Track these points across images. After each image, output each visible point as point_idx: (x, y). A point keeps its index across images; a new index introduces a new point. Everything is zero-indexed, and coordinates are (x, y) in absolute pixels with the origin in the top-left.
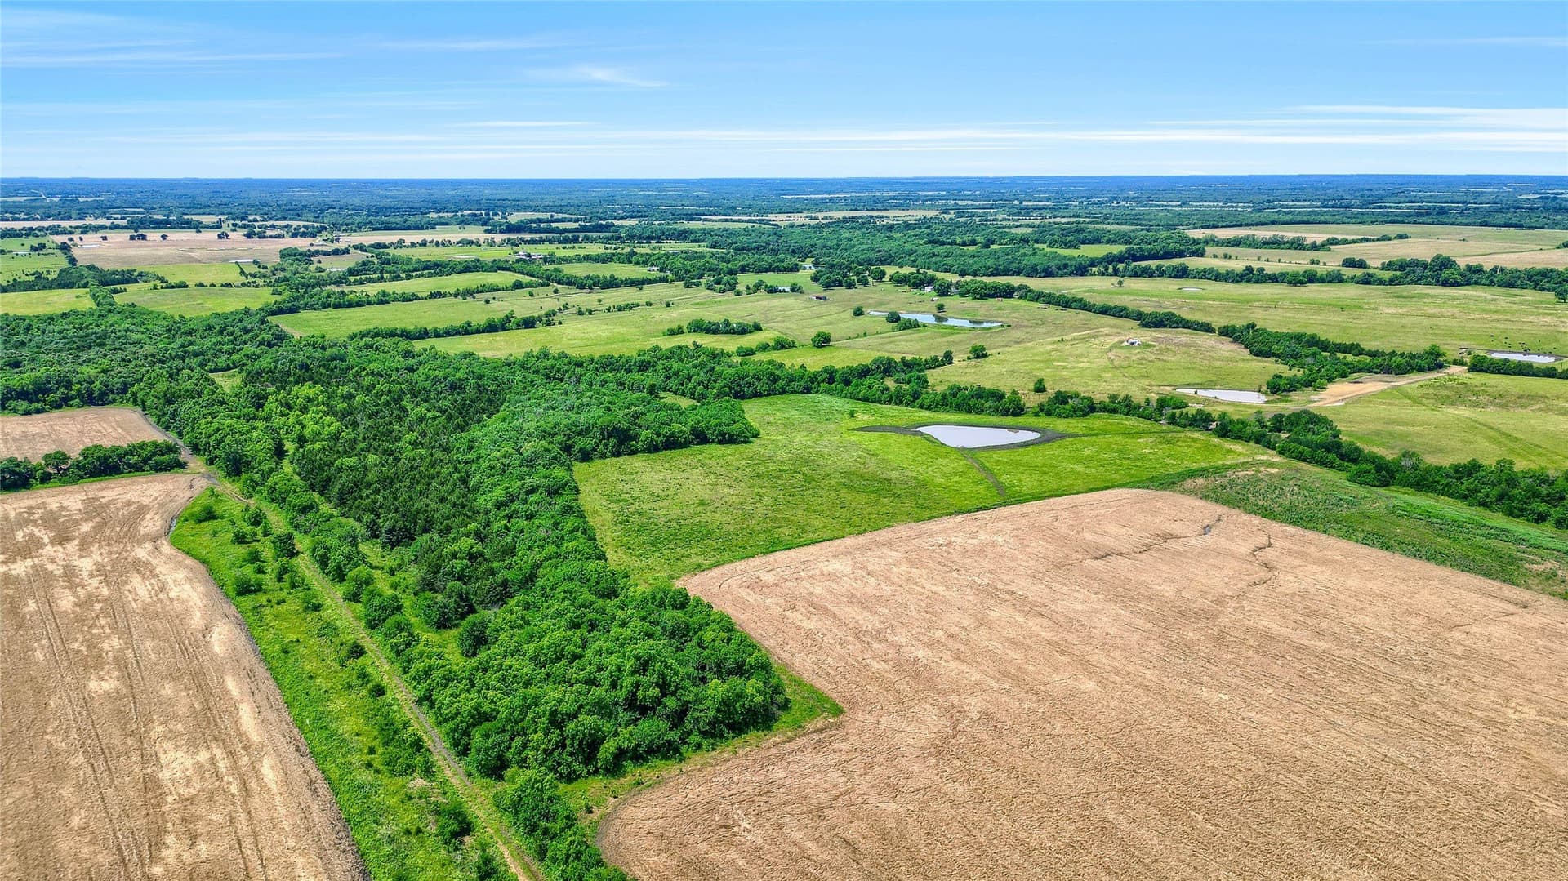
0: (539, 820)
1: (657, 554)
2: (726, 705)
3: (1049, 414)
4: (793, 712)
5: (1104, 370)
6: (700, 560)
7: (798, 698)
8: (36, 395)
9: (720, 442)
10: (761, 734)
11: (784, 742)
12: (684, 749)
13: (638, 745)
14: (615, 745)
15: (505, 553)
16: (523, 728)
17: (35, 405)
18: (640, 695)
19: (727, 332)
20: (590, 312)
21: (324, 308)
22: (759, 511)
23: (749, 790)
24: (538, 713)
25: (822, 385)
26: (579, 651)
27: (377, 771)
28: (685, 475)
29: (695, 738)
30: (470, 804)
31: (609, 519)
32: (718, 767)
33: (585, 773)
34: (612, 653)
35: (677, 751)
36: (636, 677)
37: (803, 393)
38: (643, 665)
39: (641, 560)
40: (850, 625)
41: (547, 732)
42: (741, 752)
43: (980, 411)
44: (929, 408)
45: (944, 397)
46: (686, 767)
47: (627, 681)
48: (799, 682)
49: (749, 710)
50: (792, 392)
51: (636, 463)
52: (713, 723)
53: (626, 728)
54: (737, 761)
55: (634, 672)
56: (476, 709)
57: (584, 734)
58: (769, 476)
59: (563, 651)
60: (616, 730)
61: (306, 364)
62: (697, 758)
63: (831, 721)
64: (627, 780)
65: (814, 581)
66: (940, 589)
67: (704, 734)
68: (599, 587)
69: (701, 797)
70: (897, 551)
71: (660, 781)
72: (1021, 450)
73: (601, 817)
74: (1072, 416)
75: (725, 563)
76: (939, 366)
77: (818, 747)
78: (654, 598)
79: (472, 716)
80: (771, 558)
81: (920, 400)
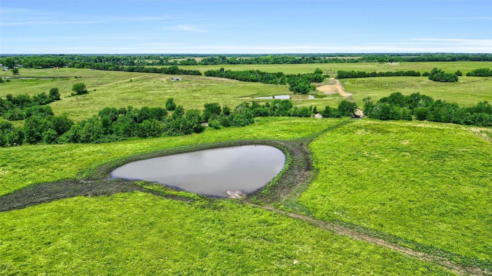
81: (70, 133)
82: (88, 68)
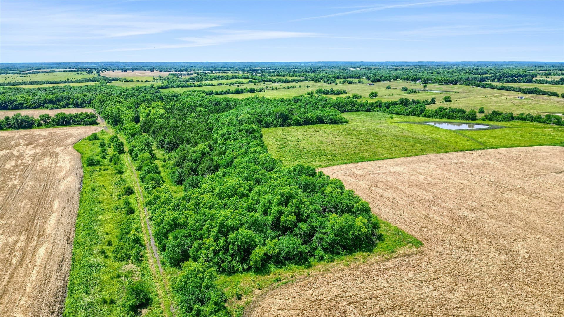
0: (194, 303)
1: (298, 160)
2: (341, 232)
3: (490, 120)
4: (386, 242)
5: (511, 106)
6: (321, 163)
7: (388, 234)
8: (56, 102)
9: (330, 123)
10: (366, 254)
11: (383, 261)
12: (311, 259)
13: (279, 253)
14: (263, 251)
15: (220, 154)
16: (201, 234)
17: (55, 106)
18: (282, 219)
19: (332, 94)
20: (277, 89)
21: (178, 87)
22: (351, 146)
23: (361, 294)
24: (211, 225)
25: (376, 108)
26: (246, 192)
27: (107, 257)
28: (313, 133)
29: (319, 252)
30: (156, 284)
31: (275, 147)
32: (336, 274)
33: (241, 269)
34: (266, 193)
35: (306, 260)
36: (281, 208)
37: (367, 111)
38: (285, 201)
39: (290, 162)
40: (414, 196)
41: (216, 239)
42: (352, 265)
43: (454, 118)
44: (429, 117)
45: (436, 111)
46: (312, 272)
47: (274, 209)
48: (388, 224)
49: (357, 237)
50: (362, 111)
51: (290, 129)
52: (332, 244)
53: (271, 241)
54: (350, 272)
55: (279, 204)
56: (173, 220)
57: (241, 241)
58: (355, 135)
59: (236, 190)
60: (265, 241)
61: (162, 97)
62: (320, 266)
63: (415, 250)
64: (269, 278)
65: (386, 175)
66: (465, 182)
67: (325, 250)
68: (265, 165)
69: (324, 296)
70: (432, 164)
71: (293, 280)
72: (483, 131)
73: (247, 304)
74: (503, 121)
75: (334, 165)
76: (429, 104)
77: (410, 266)
78: (295, 171)
79: (171, 225)
80: (360, 164)
81: (424, 114)
82: (472, 85)
